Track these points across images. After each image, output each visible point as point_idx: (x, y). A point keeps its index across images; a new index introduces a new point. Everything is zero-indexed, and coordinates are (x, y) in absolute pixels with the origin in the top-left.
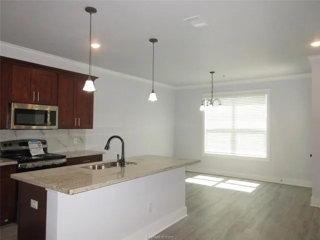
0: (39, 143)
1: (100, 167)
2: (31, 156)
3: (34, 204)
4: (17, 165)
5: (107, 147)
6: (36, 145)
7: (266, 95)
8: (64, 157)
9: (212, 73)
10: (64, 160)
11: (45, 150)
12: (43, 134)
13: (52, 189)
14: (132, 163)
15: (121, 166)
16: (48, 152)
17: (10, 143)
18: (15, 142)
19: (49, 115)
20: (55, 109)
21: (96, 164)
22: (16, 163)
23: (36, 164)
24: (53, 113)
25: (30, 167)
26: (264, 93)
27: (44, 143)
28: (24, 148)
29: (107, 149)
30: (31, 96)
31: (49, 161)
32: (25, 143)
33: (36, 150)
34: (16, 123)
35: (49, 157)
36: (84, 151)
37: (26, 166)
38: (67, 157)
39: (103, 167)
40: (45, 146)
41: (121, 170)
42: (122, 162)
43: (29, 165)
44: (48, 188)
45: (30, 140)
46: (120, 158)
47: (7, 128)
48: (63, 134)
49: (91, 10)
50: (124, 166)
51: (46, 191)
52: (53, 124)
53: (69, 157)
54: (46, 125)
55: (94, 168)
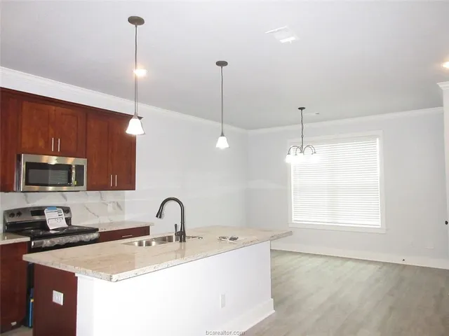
0: (59, 212)
1: (148, 244)
2: (48, 229)
3: (58, 298)
4: (30, 243)
5: (159, 215)
6: (56, 215)
7: (378, 139)
8: (95, 230)
9: (301, 109)
10: (95, 235)
11: (68, 220)
12: (65, 198)
13: (86, 274)
14: (193, 237)
15: (181, 241)
16: (73, 224)
17: (19, 212)
18: (25, 210)
19: (74, 171)
20: (82, 162)
21: (144, 239)
22: (28, 239)
23: (57, 241)
24: (79, 168)
25: (48, 245)
26: (375, 137)
27: (67, 210)
28: (37, 218)
29: (160, 217)
30: (48, 144)
31: (74, 236)
32: (39, 211)
33: (55, 221)
34: (27, 183)
35: (75, 230)
36: (123, 223)
37: (42, 243)
38: (100, 231)
39: (154, 243)
40: (68, 216)
41: (181, 246)
42: (181, 236)
43: (47, 242)
44: (80, 273)
45: (46, 207)
46: (179, 230)
47: (15, 190)
48: (93, 198)
49: (136, 21)
50: (184, 241)
51: (77, 277)
52: (80, 183)
53: (103, 231)
54: (70, 185)
55: (140, 244)
